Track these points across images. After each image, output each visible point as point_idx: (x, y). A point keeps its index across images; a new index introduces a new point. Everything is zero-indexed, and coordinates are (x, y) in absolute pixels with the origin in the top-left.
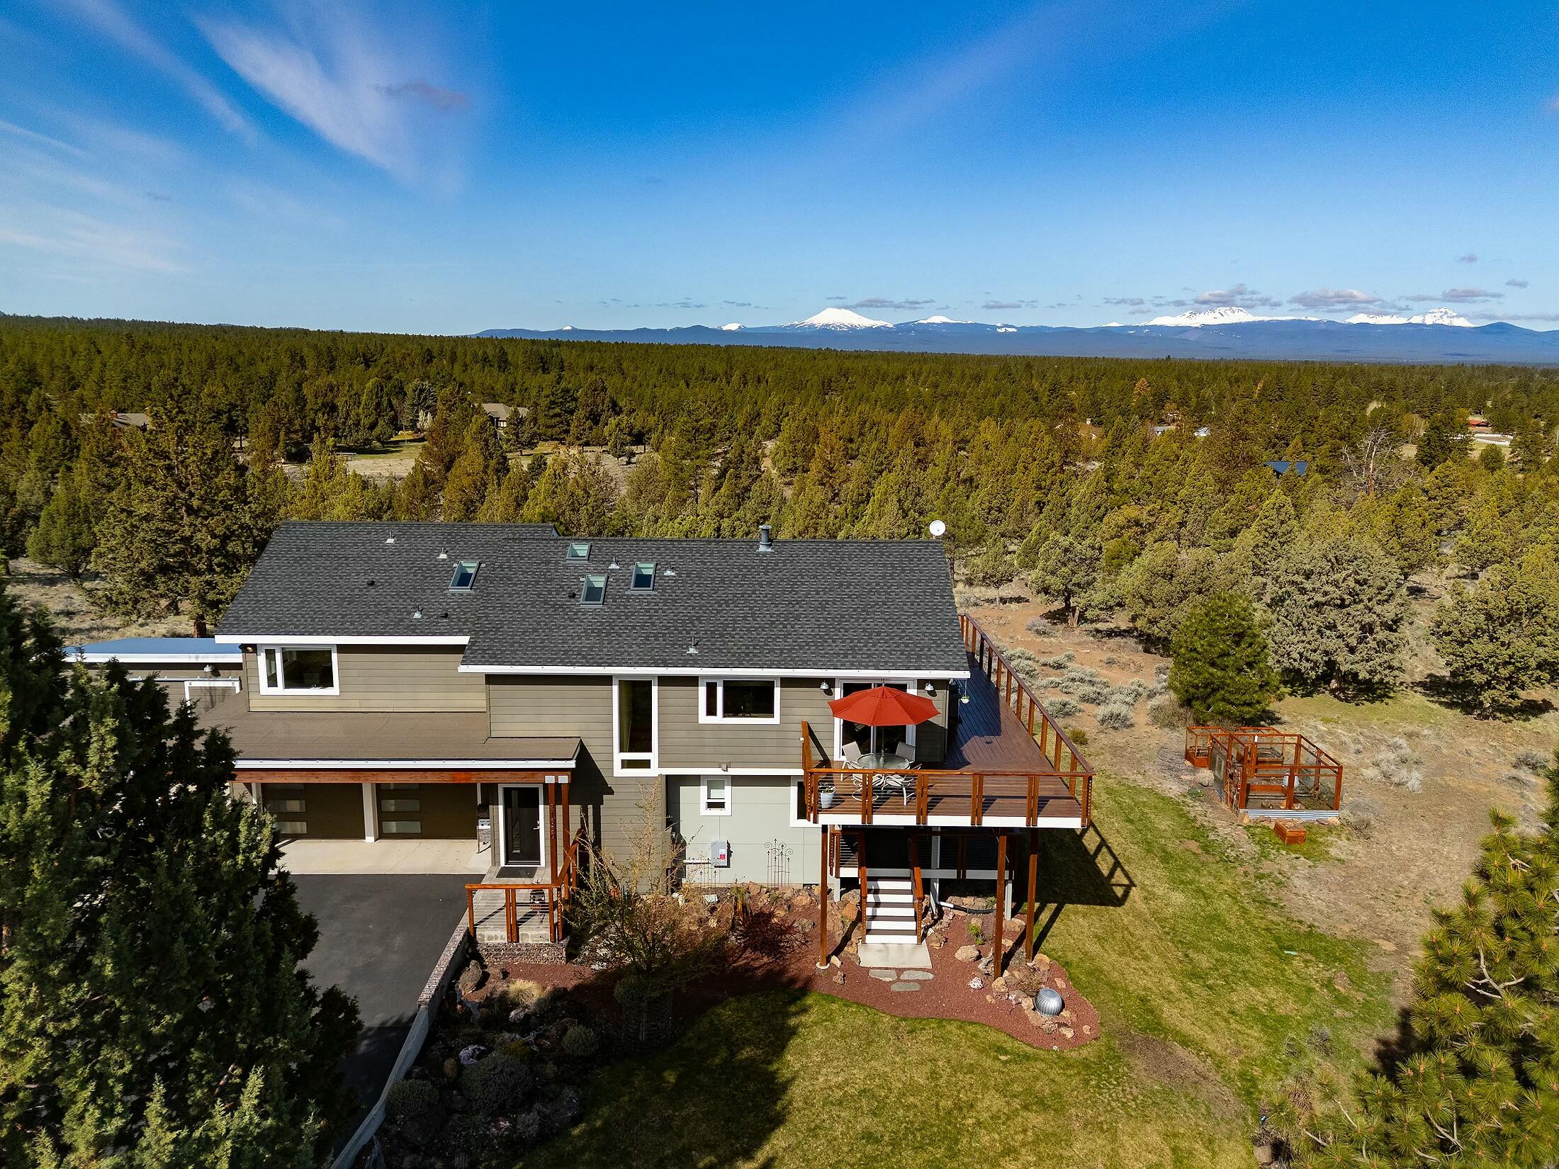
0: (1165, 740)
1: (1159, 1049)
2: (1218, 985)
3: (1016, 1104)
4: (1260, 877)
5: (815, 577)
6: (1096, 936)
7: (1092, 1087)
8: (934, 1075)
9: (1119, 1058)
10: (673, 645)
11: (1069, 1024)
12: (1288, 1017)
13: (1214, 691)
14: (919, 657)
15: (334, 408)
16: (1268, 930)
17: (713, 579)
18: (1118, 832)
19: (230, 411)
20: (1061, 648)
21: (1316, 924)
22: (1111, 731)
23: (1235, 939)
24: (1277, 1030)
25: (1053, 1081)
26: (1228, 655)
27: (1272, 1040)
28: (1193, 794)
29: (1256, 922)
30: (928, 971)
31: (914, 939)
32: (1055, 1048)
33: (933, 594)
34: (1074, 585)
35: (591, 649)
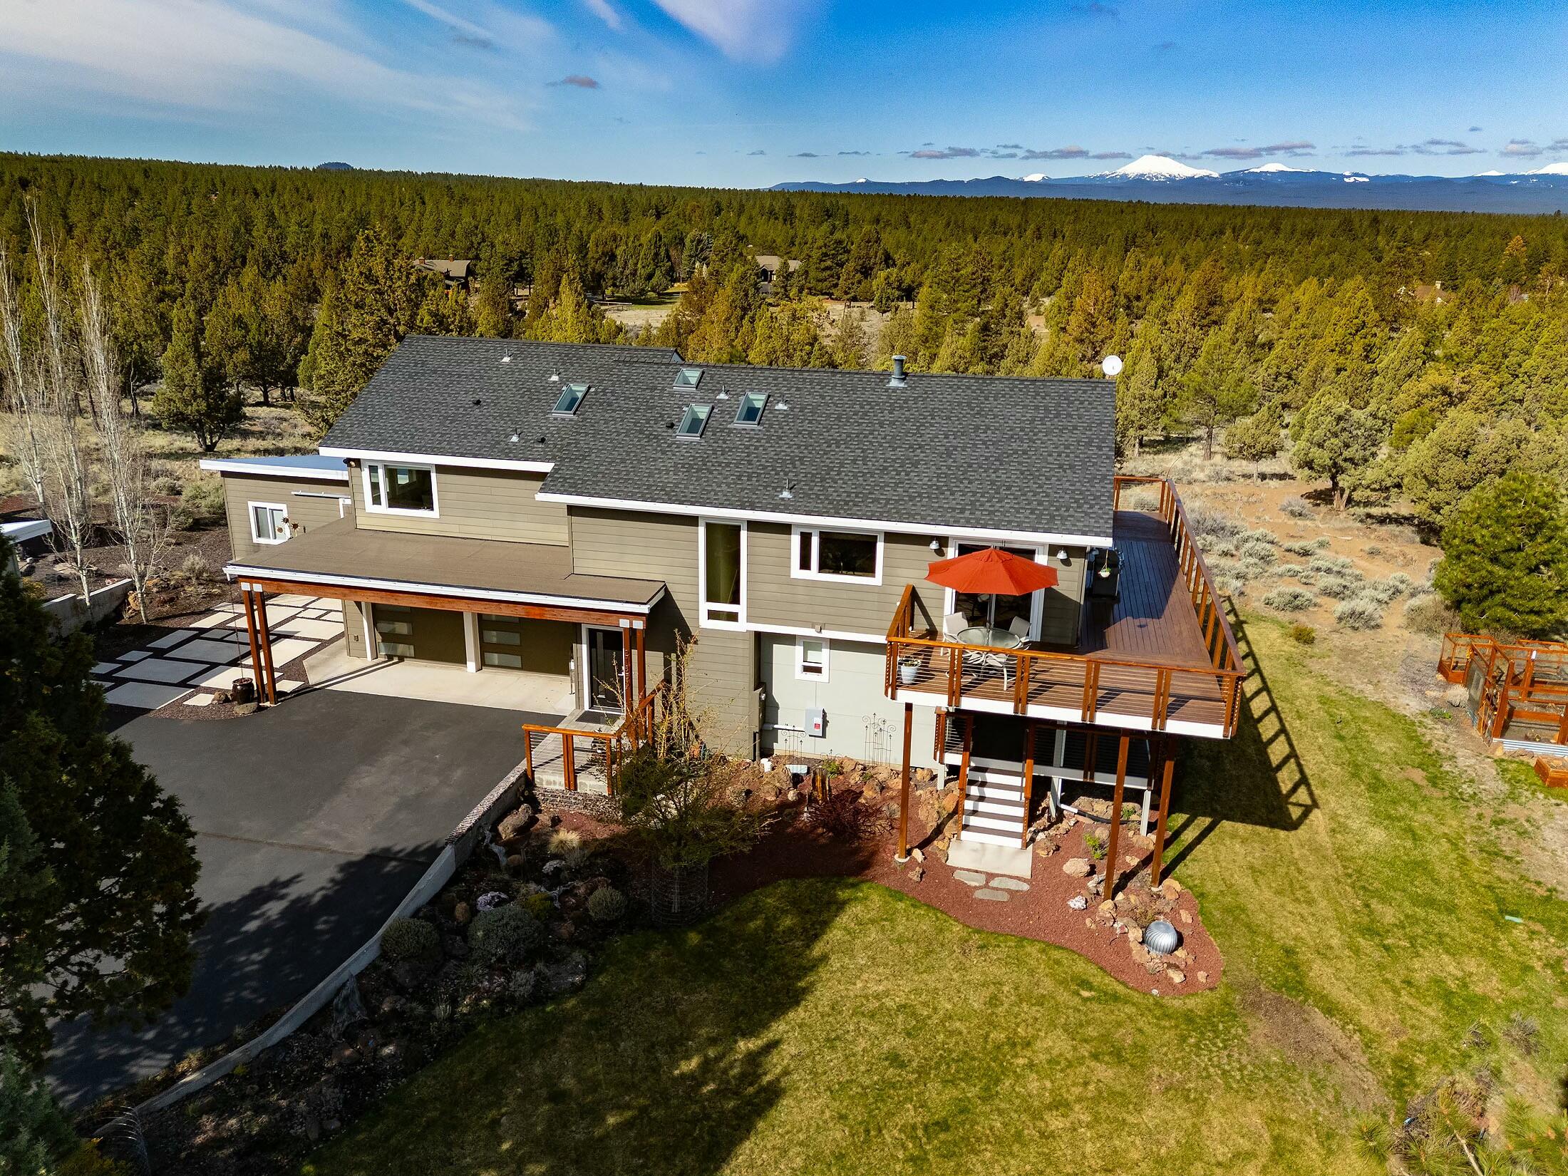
0: (1417, 646)
1: (1291, 1015)
2: (1398, 947)
3: (1085, 1050)
4: (1498, 823)
5: (949, 418)
6: (1252, 868)
7: (1190, 1046)
8: (994, 1001)
9: (1235, 1016)
10: (765, 487)
11: (1182, 967)
12: (1485, 998)
13: (1492, 593)
14: (1053, 517)
15: (613, 257)
16: (1490, 888)
17: (829, 416)
18: (1320, 748)
19: (520, 259)
20: (1317, 531)
21: (1560, 888)
22: (1349, 631)
23: (1440, 894)
24: (1465, 1012)
25: (1140, 1030)
26: (1520, 549)
27: (1453, 1023)
28: (1437, 715)
29: (1476, 876)
30: (1025, 881)
31: (1018, 843)
32: (1155, 992)
33: (1089, 444)
34: (1345, 460)
35: (676, 485)
